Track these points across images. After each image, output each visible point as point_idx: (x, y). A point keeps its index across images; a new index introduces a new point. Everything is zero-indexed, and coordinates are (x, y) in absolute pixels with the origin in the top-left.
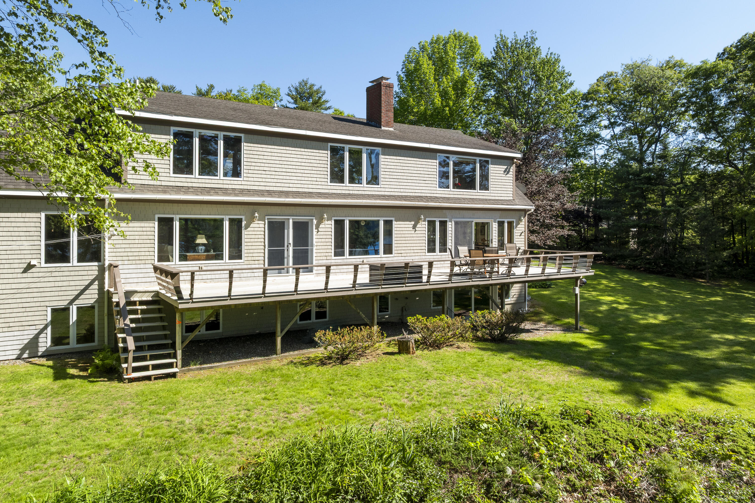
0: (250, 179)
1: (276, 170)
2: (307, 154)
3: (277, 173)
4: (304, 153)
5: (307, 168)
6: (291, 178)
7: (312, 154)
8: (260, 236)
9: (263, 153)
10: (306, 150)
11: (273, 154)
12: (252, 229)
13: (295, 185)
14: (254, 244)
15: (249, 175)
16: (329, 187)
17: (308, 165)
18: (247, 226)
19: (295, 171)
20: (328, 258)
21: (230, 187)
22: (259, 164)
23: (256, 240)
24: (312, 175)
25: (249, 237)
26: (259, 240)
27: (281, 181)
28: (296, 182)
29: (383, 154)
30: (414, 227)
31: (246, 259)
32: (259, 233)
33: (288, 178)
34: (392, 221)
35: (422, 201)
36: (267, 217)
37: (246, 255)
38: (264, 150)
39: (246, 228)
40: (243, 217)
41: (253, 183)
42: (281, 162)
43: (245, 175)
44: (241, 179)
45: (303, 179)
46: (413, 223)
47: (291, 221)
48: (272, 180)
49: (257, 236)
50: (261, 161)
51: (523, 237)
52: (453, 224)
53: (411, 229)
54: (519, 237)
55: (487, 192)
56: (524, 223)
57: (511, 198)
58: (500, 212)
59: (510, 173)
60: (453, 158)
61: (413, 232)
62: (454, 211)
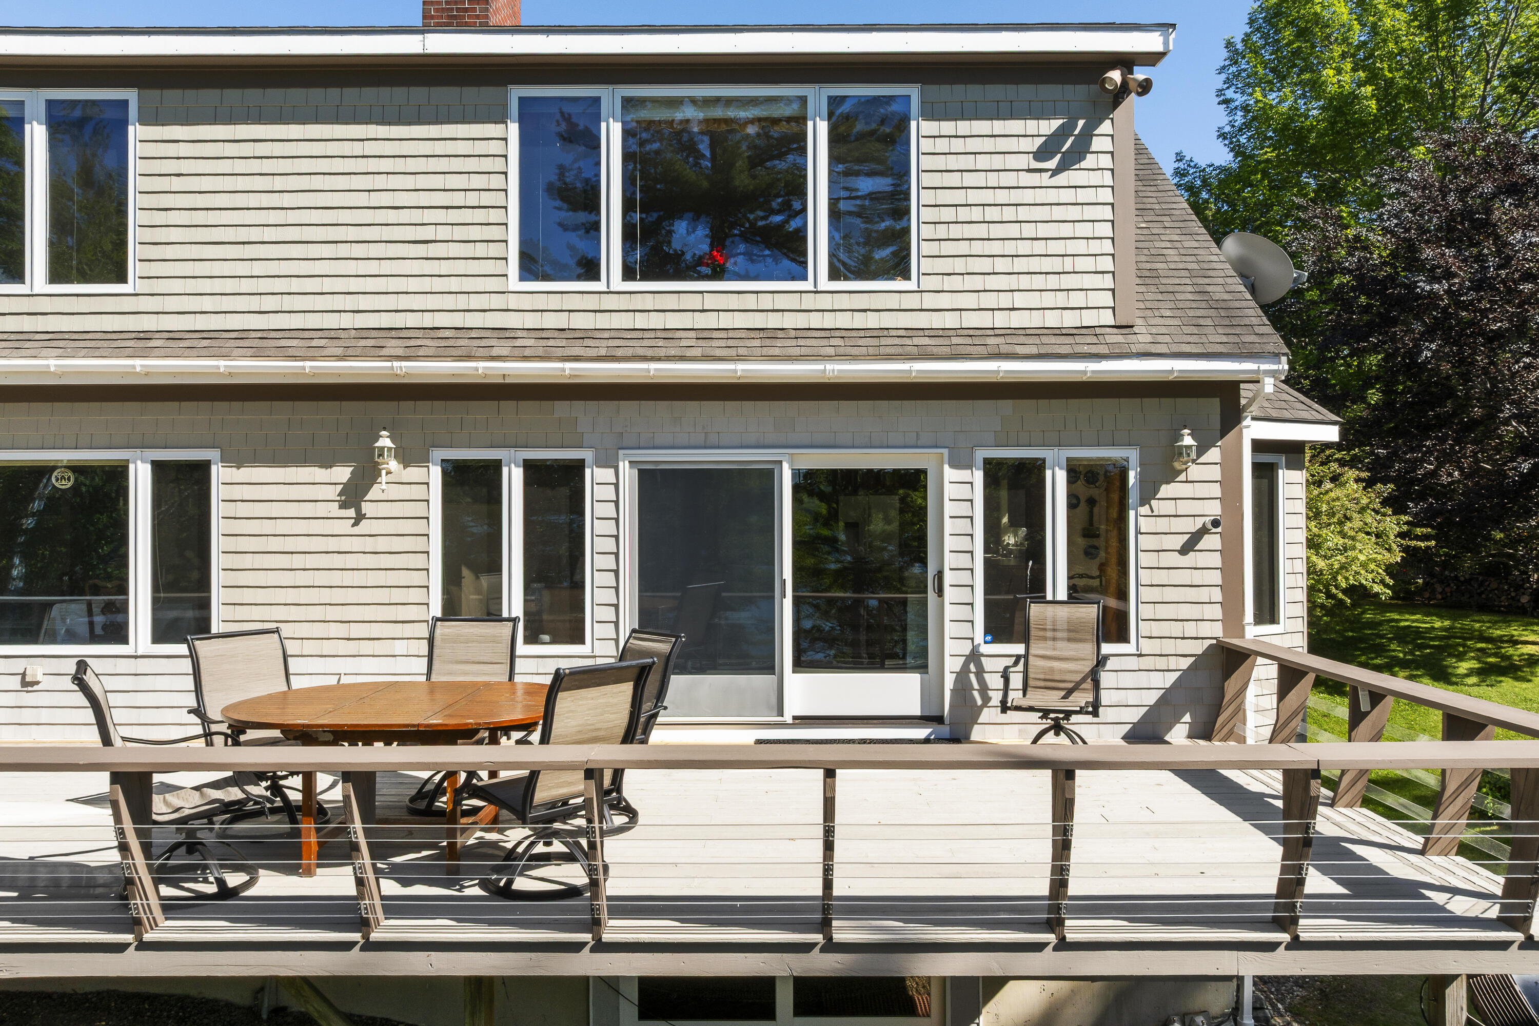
30: (352, 496)
34: (208, 464)
35: (376, 352)
46: (342, 473)
51: (1216, 560)
52: (628, 475)
53: (334, 509)
54: (1176, 559)
55: (899, 284)
56: (1215, 473)
57: (1107, 318)
58: (1006, 406)
59: (1090, 161)
60: (628, 103)
61: (345, 527)
62: (629, 407)
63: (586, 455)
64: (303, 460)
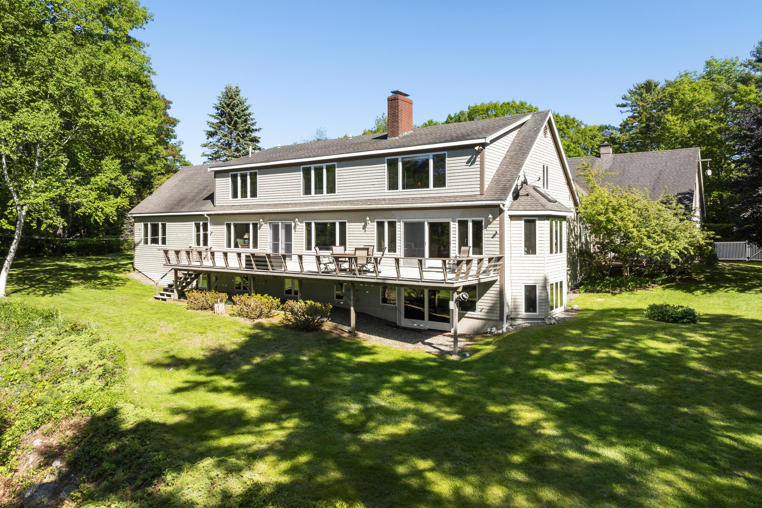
0: (261, 198)
1: (274, 190)
6: (281, 194)
11: (272, 180)
12: (262, 230)
13: (283, 200)
14: (263, 239)
16: (302, 199)
17: (290, 184)
20: (301, 251)
21: (251, 204)
24: (292, 191)
25: (261, 234)
26: (265, 237)
27: (276, 197)
28: (284, 197)
29: (338, 167)
32: (265, 232)
34: (345, 223)
36: (268, 222)
37: (259, 246)
38: (268, 178)
39: (259, 229)
40: (258, 222)
43: (259, 195)
44: (257, 198)
45: (287, 194)
46: (363, 224)
47: (280, 224)
48: (272, 197)
51: (498, 239)
52: (402, 224)
53: (362, 229)
54: (491, 239)
55: (444, 188)
56: (498, 222)
57: (477, 193)
58: (462, 210)
59: (476, 163)
60: (402, 158)
61: (363, 232)
62: (402, 212)
63: (396, 220)
64: (358, 222)
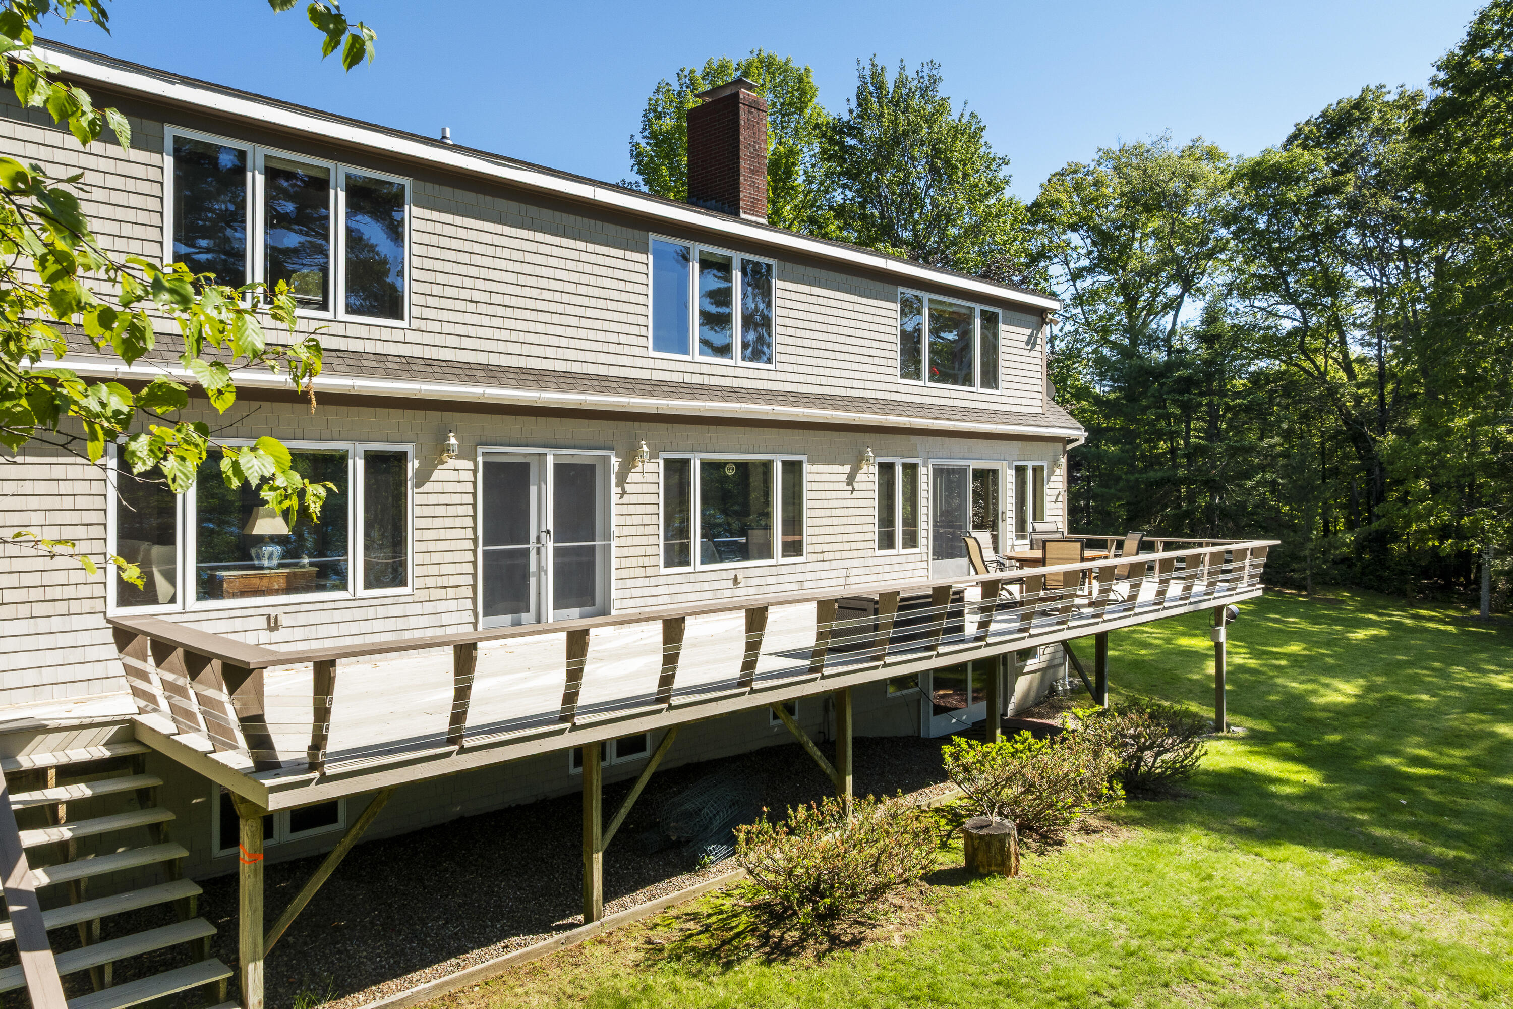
0: (430, 326)
1: (508, 300)
2: (593, 259)
3: (509, 312)
4: (584, 257)
5: (593, 302)
6: (551, 329)
7: (608, 261)
8: (461, 510)
9: (468, 246)
10: (591, 247)
11: (499, 252)
12: (438, 487)
13: (560, 353)
14: (443, 534)
15: (427, 313)
16: (651, 364)
17: (596, 292)
18: (423, 478)
19: (560, 308)
20: (650, 571)
21: (370, 347)
22: (457, 281)
23: (449, 522)
24: (606, 326)
25: (427, 511)
26: (459, 522)
27: (522, 337)
28: (564, 342)
29: (782, 278)
30: (851, 479)
31: (419, 583)
32: (456, 499)
33: (540, 328)
34: (800, 462)
36: (481, 449)
37: (419, 571)
38: (473, 235)
39: (419, 484)
40: (409, 448)
41: (438, 340)
42: (522, 280)
43: (416, 311)
44: (404, 324)
45: (582, 333)
46: (847, 468)
47: (550, 461)
48: (497, 334)
49: (451, 511)
50: (463, 270)
51: (1061, 505)
52: (931, 472)
53: (844, 486)
54: (1053, 505)
55: (997, 392)
56: (1061, 472)
57: (1039, 410)
59: (1036, 347)
60: (929, 300)
62: (931, 439)
63: (919, 461)
64: (835, 462)
